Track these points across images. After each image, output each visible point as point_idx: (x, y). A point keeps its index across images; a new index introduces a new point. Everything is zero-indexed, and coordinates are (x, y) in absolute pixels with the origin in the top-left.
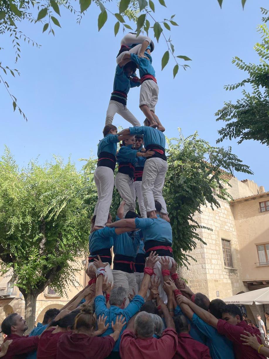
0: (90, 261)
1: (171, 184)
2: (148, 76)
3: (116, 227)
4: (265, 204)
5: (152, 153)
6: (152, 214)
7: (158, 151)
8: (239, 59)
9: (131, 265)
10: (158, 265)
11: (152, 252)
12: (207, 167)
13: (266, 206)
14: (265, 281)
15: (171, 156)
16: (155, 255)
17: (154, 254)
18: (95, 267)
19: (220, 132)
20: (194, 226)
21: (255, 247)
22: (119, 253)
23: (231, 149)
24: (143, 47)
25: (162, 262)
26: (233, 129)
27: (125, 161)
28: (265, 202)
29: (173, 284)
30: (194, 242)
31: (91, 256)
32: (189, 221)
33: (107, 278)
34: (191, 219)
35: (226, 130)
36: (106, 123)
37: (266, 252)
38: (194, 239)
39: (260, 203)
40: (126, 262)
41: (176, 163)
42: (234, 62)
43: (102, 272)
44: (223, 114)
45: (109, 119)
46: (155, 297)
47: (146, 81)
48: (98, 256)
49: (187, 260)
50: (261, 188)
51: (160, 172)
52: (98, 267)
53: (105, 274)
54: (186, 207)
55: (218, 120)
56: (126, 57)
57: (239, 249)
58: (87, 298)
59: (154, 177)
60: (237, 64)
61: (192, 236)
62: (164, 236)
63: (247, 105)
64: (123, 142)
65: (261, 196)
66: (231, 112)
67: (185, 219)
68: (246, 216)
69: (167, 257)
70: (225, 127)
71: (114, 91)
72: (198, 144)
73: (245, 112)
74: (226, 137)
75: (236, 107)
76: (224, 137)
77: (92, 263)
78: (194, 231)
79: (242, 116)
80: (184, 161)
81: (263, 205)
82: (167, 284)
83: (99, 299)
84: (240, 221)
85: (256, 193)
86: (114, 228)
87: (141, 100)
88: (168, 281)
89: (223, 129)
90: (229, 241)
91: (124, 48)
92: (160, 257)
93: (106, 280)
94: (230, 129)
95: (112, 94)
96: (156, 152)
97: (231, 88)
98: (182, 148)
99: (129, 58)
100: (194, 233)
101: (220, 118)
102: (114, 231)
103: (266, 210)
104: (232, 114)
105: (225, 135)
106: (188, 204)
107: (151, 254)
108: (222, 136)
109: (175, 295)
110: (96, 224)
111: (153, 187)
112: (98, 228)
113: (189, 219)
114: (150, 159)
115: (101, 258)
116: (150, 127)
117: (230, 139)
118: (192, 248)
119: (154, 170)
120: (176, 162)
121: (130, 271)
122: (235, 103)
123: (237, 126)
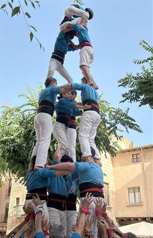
0: (27, 198)
2: (87, 43)
3: (56, 170)
4: (137, 157)
5: (90, 107)
6: (89, 158)
7: (94, 105)
8: (145, 43)
9: (63, 204)
10: (93, 205)
11: (88, 193)
12: (107, 123)
13: (137, 158)
14: (133, 218)
16: (91, 196)
17: (89, 195)
18: (33, 204)
19: (124, 96)
21: (127, 189)
22: (53, 192)
23: (128, 110)
24: (82, 20)
25: (96, 202)
26: (134, 95)
27: (63, 111)
28: (137, 154)
29: (106, 223)
31: (29, 194)
33: (44, 215)
35: (128, 94)
36: (48, 76)
37: (135, 194)
39: (133, 155)
40: (59, 201)
42: (141, 44)
43: (41, 209)
44: (124, 83)
45: (50, 72)
46: (88, 235)
47: (86, 47)
48: (37, 194)
50: (132, 143)
51: (95, 123)
52: (36, 204)
53: (43, 211)
55: (119, 86)
56: (69, 26)
57: (114, 191)
58: (25, 234)
59: (90, 127)
60: (143, 46)
62: (98, 180)
63: (145, 78)
64: (61, 95)
65: (134, 150)
66: (131, 82)
68: (122, 165)
69: (100, 198)
70: (128, 92)
71: (55, 51)
73: (145, 83)
75: (136, 78)
76: (126, 100)
77: (30, 201)
79: (143, 85)
81: (135, 157)
82: (101, 223)
83: (40, 235)
84: (117, 168)
86: (54, 170)
87: (81, 61)
88: (101, 220)
89: (126, 94)
90: (108, 184)
91: (67, 19)
92: (94, 198)
93: (44, 217)
95: (53, 53)
96: (93, 106)
97: (138, 62)
99: (72, 27)
101: (121, 85)
102: (54, 172)
103: (137, 161)
104: (132, 83)
105: (127, 98)
107: (87, 195)
109: (108, 234)
110: (36, 165)
111: (88, 136)
112: (38, 168)
114: (87, 111)
115: (39, 196)
116: (87, 85)
117: (131, 102)
119: (90, 121)
121: (62, 209)
122: (135, 75)
123: (137, 93)
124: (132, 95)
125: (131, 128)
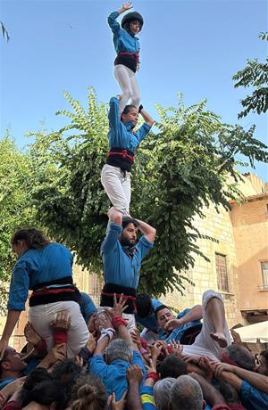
1: (164, 173)
15: (164, 133)
19: (244, 103)
20: (193, 236)
21: (260, 264)
23: (254, 129)
26: (263, 99)
30: (191, 258)
32: (186, 227)
34: (190, 225)
35: (252, 99)
38: (192, 254)
39: (267, 205)
41: (173, 144)
44: (245, 78)
49: (180, 282)
54: (183, 208)
55: (236, 86)
57: (237, 266)
61: (189, 249)
66: (257, 75)
67: (181, 224)
70: (251, 96)
72: (204, 118)
74: (252, 110)
76: (248, 110)
78: (193, 242)
80: (185, 142)
85: (260, 192)
89: (248, 99)
94: (258, 97)
98: (182, 123)
100: (191, 244)
101: (240, 83)
104: (258, 78)
105: (251, 107)
106: (185, 203)
108: (246, 108)
113: (186, 224)
117: (259, 113)
118: (190, 265)
120: (173, 142)
122: (264, 62)
124: (260, 99)
125: (259, 159)
